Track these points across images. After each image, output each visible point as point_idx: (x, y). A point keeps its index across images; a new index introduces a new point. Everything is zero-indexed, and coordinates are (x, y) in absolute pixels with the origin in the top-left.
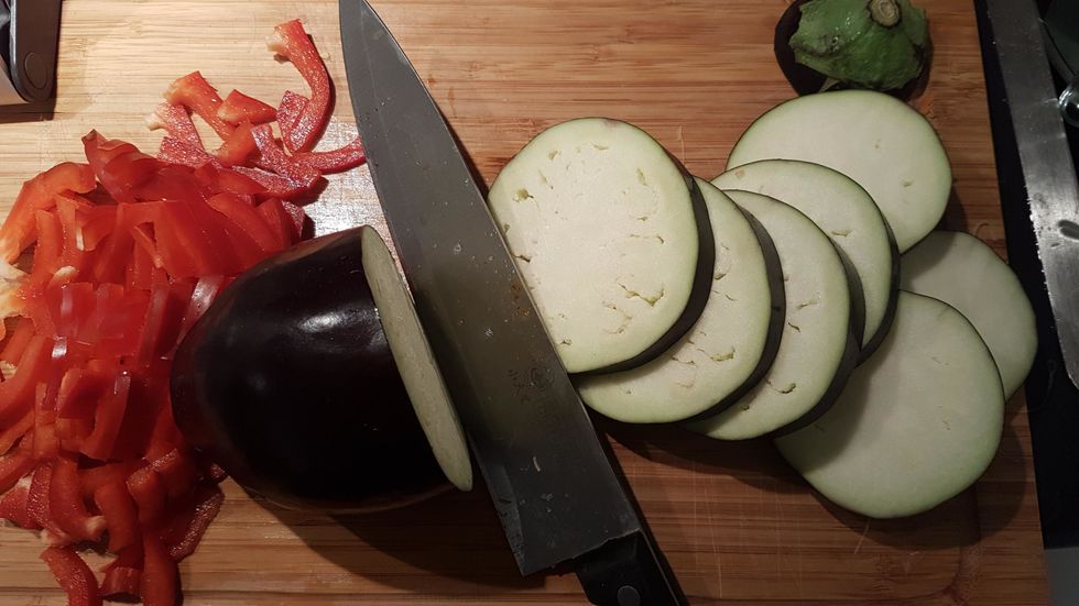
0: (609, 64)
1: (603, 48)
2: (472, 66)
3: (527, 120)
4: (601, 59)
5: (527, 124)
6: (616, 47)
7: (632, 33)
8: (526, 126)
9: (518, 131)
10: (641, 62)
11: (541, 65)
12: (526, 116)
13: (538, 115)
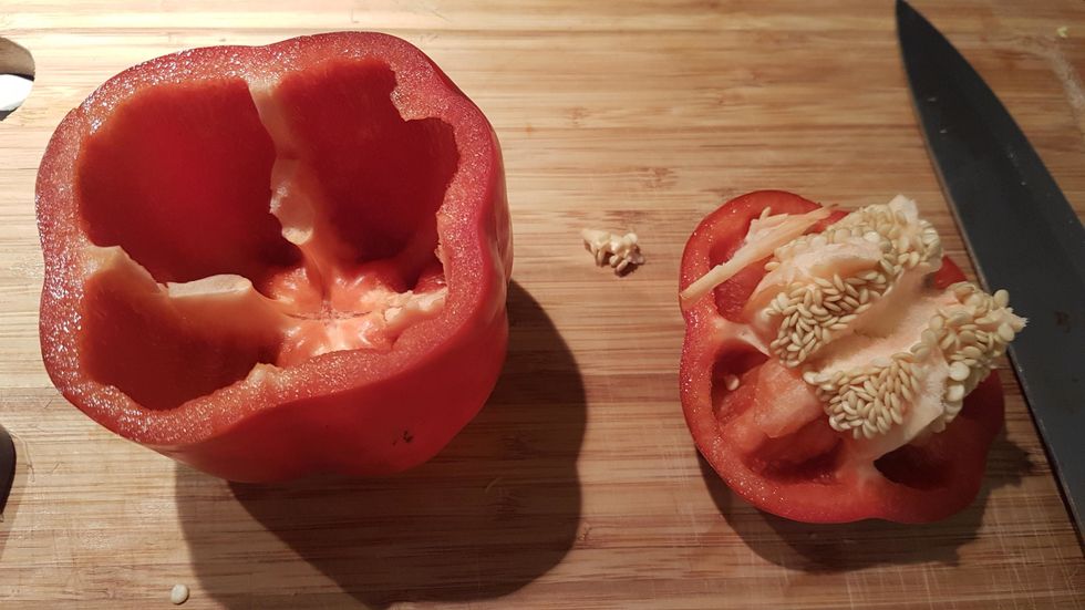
0: (736, 108)
1: (728, 92)
2: (577, 112)
3: (646, 169)
4: (727, 103)
5: (649, 173)
6: (746, 91)
7: (758, 75)
8: (647, 176)
9: (638, 181)
10: (773, 105)
11: (659, 111)
12: (647, 164)
13: (660, 164)
